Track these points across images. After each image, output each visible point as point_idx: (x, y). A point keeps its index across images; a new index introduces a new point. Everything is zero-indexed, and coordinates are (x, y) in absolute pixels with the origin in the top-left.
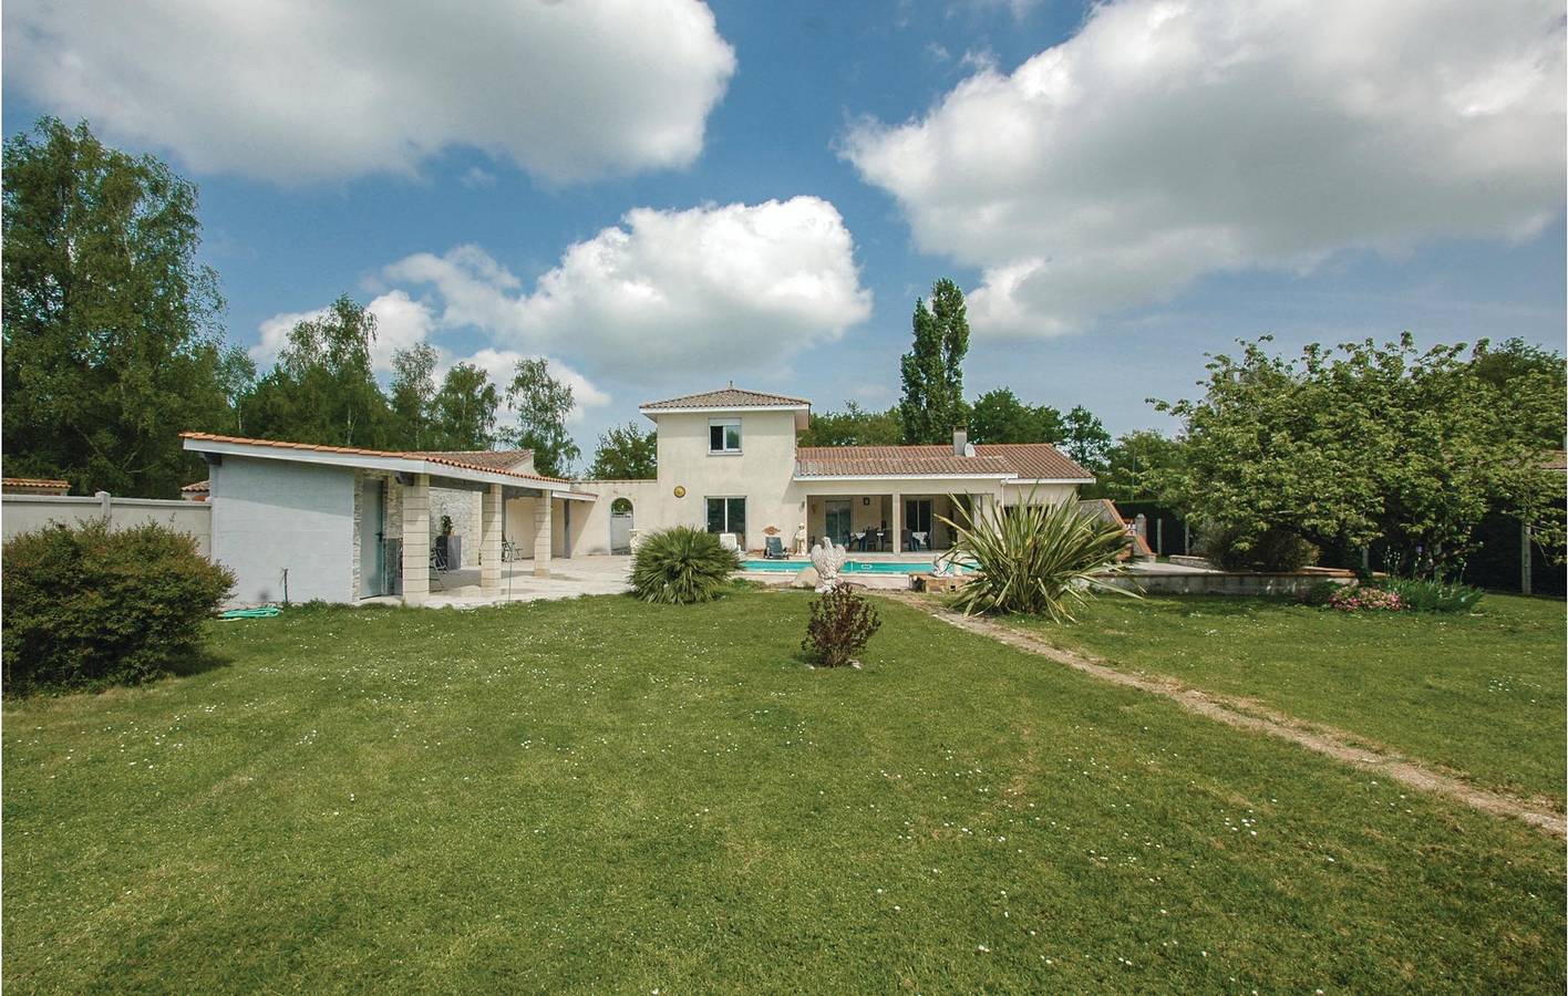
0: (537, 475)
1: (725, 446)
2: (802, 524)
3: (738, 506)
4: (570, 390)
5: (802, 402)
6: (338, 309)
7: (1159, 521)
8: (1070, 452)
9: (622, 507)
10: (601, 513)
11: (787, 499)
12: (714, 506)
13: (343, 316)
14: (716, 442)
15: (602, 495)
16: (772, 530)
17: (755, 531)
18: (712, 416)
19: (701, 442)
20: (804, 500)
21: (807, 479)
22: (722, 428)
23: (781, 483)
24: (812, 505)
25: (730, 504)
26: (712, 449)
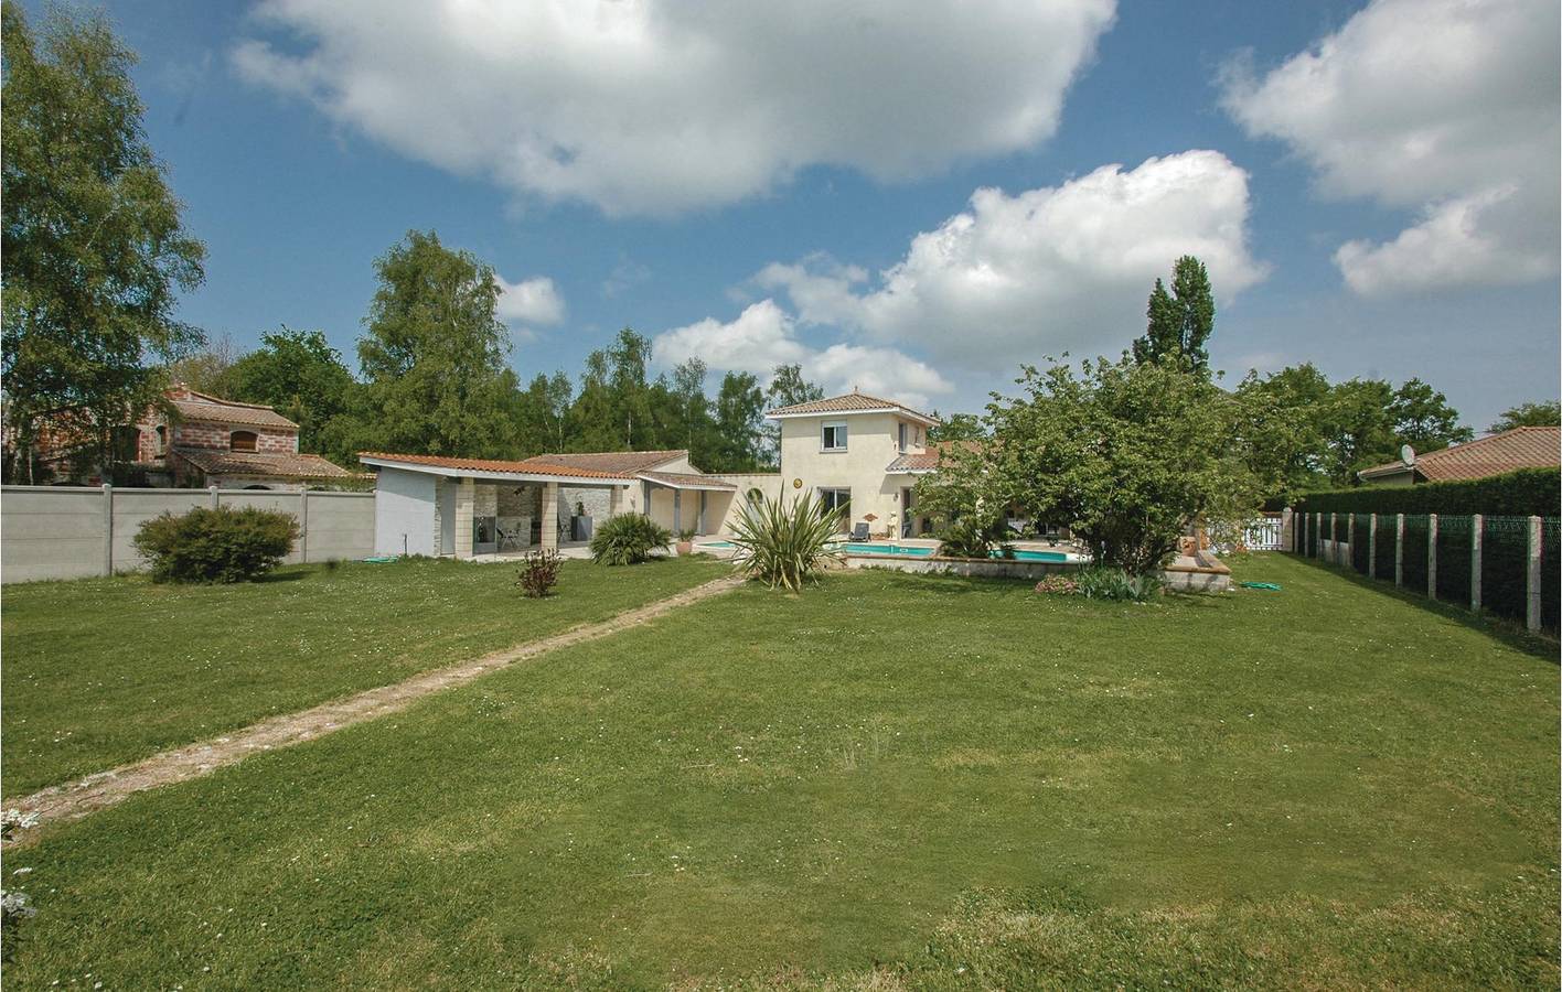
0: (693, 471)
1: (835, 445)
2: (894, 512)
3: (845, 497)
4: (822, 390)
5: (894, 405)
6: (622, 338)
9: (755, 496)
10: (739, 501)
11: (884, 490)
12: (828, 497)
13: (626, 343)
14: (829, 441)
15: (740, 486)
16: (870, 517)
17: (856, 518)
18: (823, 419)
19: (817, 441)
20: (899, 490)
21: (897, 472)
22: (833, 429)
23: (878, 476)
24: (907, 493)
25: (838, 495)
26: (826, 446)
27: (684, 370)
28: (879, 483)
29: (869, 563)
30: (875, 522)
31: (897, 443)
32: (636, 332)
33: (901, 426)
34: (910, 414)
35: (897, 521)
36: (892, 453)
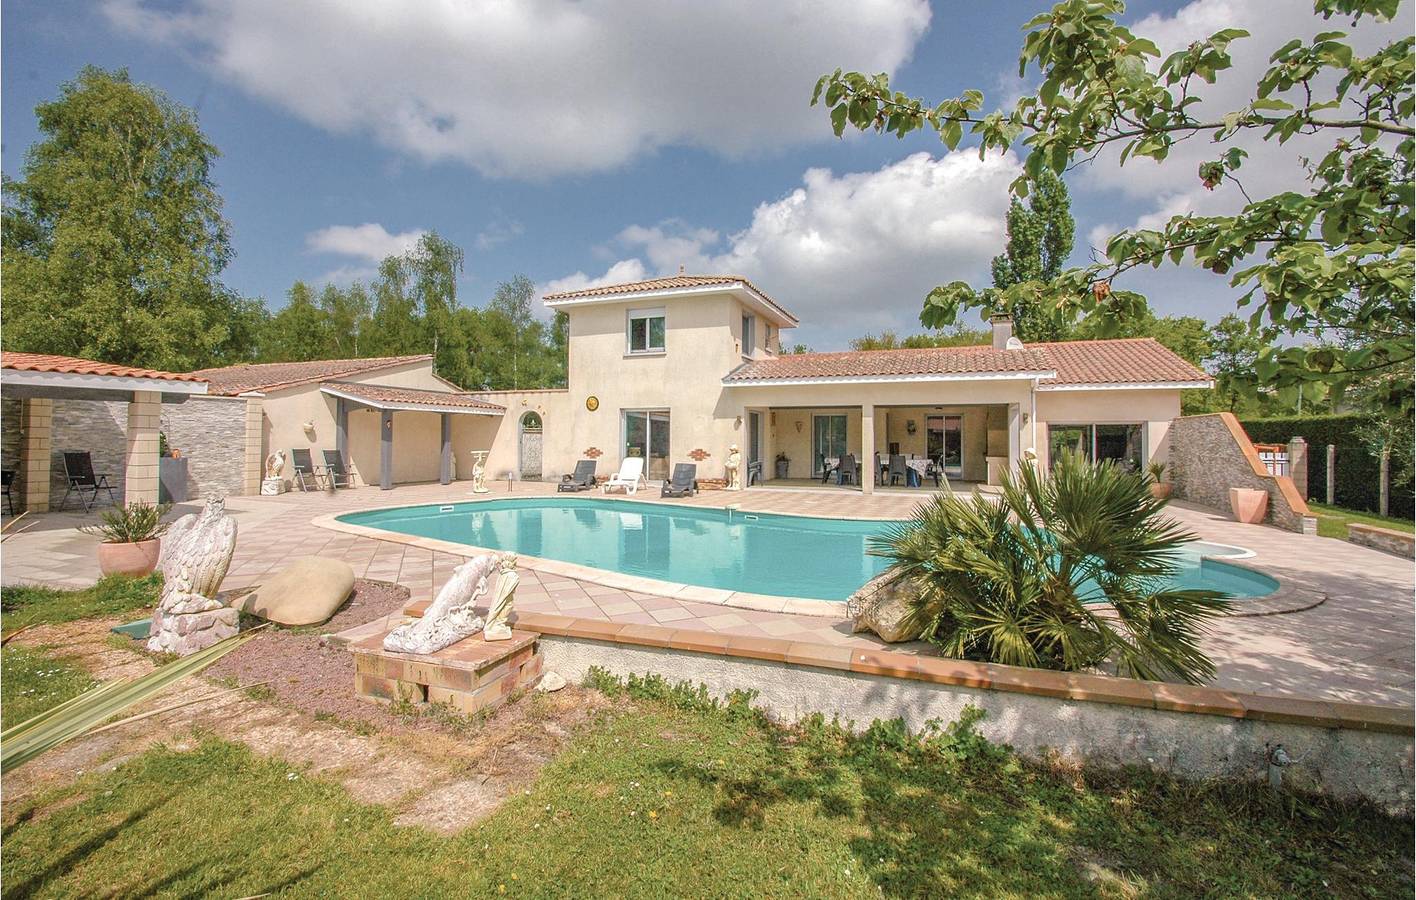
1: (648, 345)
2: (734, 447)
7: (1331, 448)
8: (1219, 366)
9: (532, 421)
10: (509, 430)
11: (720, 413)
12: (635, 421)
13: (432, 250)
14: (638, 340)
15: (511, 408)
16: (699, 454)
17: (678, 455)
18: (628, 306)
19: (620, 340)
20: (743, 413)
21: (739, 384)
22: (645, 320)
23: (712, 390)
24: (754, 418)
25: (652, 422)
26: (633, 349)
27: (509, 290)
28: (712, 401)
29: (622, 667)
30: (706, 462)
31: (740, 342)
32: (443, 240)
33: (745, 320)
34: (758, 298)
35: (739, 460)
36: (731, 358)
